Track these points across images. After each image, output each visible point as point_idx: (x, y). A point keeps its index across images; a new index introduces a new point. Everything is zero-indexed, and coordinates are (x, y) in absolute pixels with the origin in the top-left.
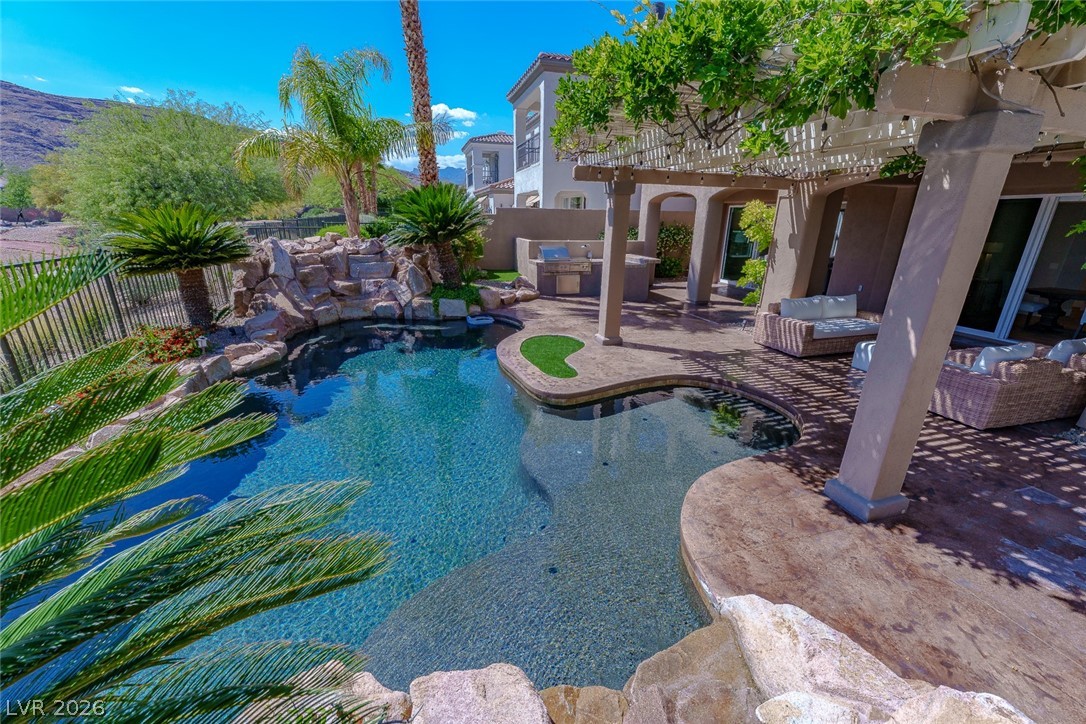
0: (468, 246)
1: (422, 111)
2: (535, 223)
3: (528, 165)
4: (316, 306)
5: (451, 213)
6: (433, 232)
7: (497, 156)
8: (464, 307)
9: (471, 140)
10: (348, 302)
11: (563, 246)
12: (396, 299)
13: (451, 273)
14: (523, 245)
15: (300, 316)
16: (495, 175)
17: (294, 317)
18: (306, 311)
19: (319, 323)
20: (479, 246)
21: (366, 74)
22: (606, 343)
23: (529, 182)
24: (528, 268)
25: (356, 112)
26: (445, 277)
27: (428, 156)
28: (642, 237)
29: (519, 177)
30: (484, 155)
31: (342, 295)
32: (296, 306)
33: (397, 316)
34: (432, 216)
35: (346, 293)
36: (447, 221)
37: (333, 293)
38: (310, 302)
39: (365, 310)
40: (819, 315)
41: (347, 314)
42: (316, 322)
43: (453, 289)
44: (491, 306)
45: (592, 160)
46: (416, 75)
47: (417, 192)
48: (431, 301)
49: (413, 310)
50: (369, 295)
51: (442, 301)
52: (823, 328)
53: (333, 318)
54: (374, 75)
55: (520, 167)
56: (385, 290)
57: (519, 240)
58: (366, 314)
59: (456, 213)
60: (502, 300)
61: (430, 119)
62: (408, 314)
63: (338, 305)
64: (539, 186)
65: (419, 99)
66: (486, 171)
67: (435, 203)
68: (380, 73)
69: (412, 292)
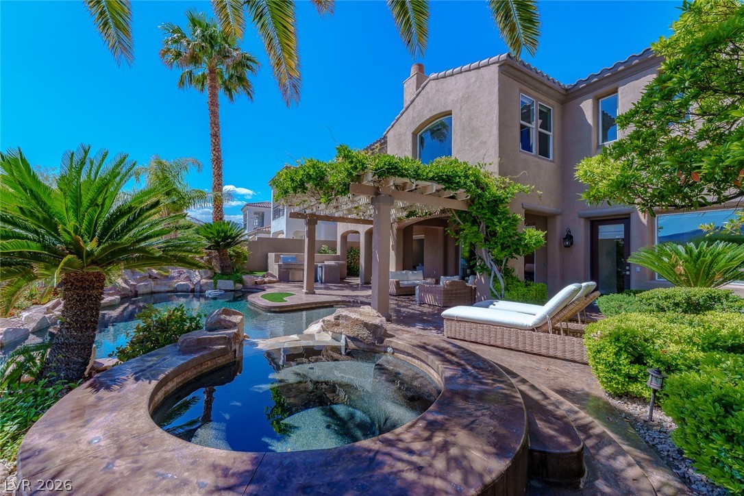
0: (238, 255)
1: (218, 186)
2: (278, 245)
3: (279, 216)
4: (139, 283)
5: (229, 234)
6: (217, 243)
7: (263, 214)
8: (233, 284)
9: (247, 205)
10: (159, 282)
11: (294, 256)
12: (191, 281)
13: (226, 267)
14: (272, 256)
15: (127, 287)
16: (262, 224)
17: (123, 288)
18: (132, 285)
19: (139, 293)
20: (246, 257)
21: (188, 169)
22: (306, 293)
23: (279, 226)
24: (274, 268)
25: (179, 186)
26: (222, 268)
27: (218, 209)
28: (339, 253)
29: (273, 223)
30: (255, 214)
31: (156, 278)
32: (126, 282)
33: (190, 289)
34: (218, 235)
35: (158, 277)
36: (225, 238)
37: (150, 276)
38: (135, 280)
39: (169, 286)
40: (406, 279)
41: (157, 289)
42: (136, 292)
43: (227, 275)
44: (249, 285)
45: (297, 209)
46: (216, 171)
47: (211, 225)
48: (212, 281)
49: (201, 286)
50: (173, 278)
51: (219, 281)
52: (404, 283)
53: (148, 290)
54: (193, 169)
55: (274, 218)
56: (184, 276)
57: (269, 254)
58: (170, 289)
59: (232, 234)
60: (256, 282)
61: (221, 191)
62: (198, 288)
63: (153, 283)
64: (284, 228)
65: (216, 181)
66: (256, 222)
67: (220, 229)
68: (196, 169)
69: (201, 277)
